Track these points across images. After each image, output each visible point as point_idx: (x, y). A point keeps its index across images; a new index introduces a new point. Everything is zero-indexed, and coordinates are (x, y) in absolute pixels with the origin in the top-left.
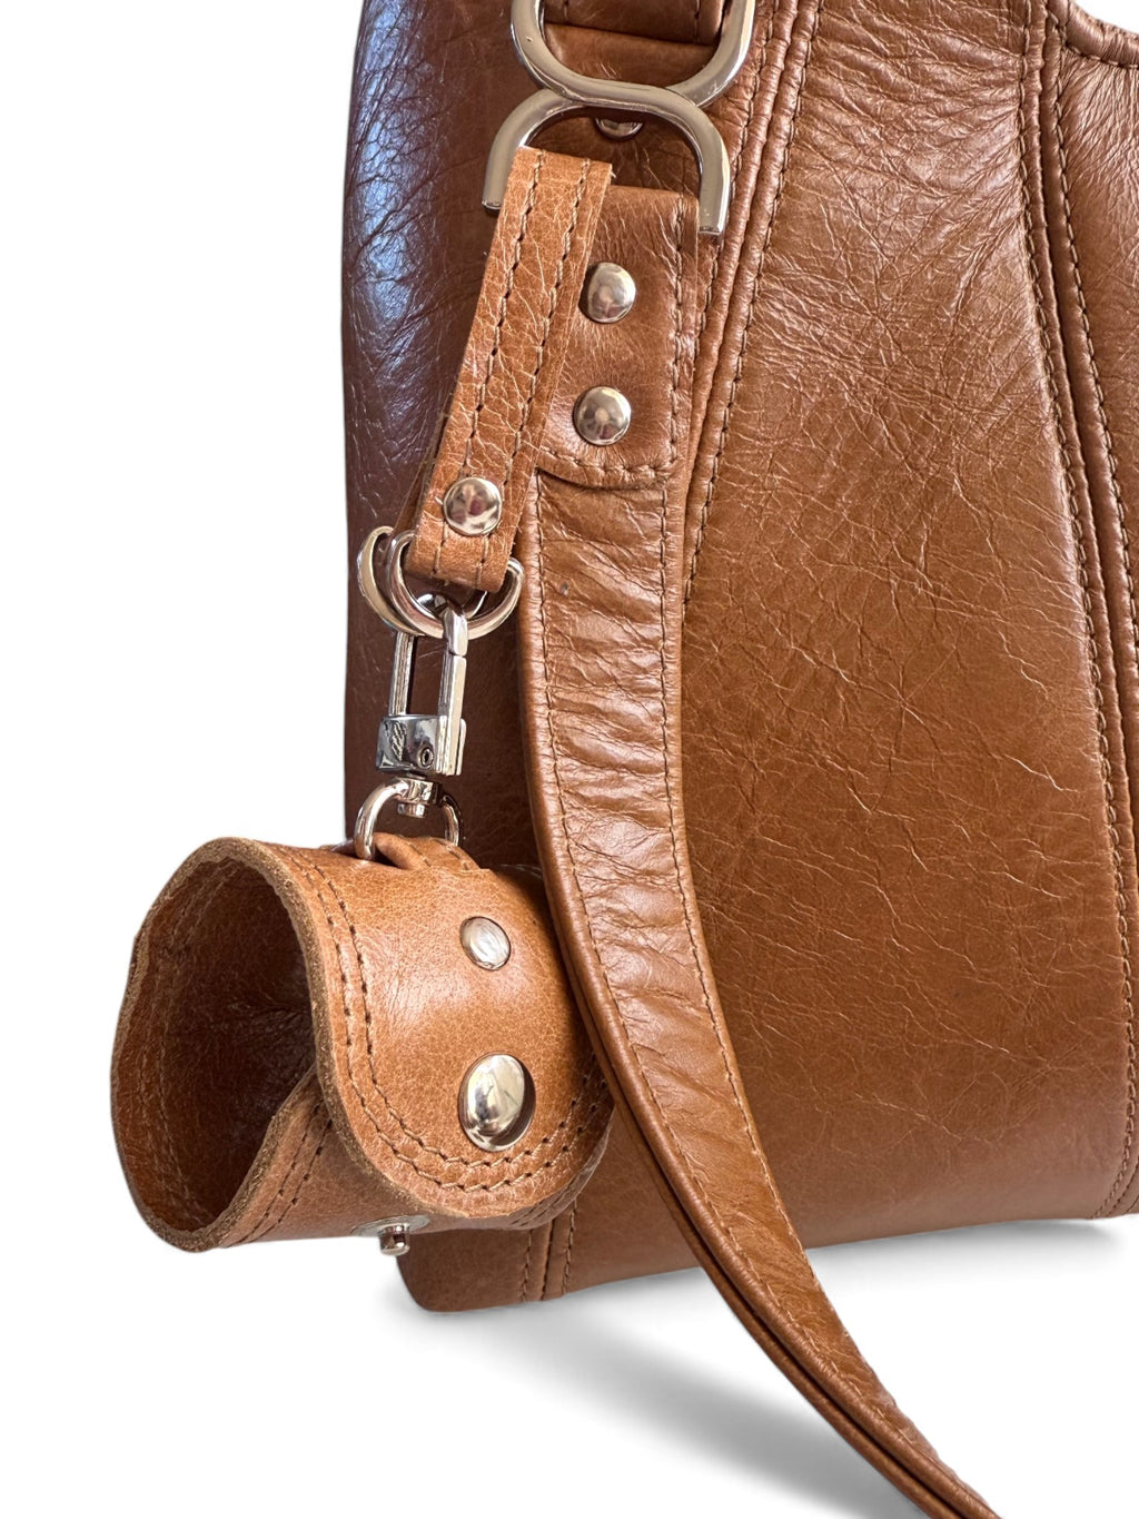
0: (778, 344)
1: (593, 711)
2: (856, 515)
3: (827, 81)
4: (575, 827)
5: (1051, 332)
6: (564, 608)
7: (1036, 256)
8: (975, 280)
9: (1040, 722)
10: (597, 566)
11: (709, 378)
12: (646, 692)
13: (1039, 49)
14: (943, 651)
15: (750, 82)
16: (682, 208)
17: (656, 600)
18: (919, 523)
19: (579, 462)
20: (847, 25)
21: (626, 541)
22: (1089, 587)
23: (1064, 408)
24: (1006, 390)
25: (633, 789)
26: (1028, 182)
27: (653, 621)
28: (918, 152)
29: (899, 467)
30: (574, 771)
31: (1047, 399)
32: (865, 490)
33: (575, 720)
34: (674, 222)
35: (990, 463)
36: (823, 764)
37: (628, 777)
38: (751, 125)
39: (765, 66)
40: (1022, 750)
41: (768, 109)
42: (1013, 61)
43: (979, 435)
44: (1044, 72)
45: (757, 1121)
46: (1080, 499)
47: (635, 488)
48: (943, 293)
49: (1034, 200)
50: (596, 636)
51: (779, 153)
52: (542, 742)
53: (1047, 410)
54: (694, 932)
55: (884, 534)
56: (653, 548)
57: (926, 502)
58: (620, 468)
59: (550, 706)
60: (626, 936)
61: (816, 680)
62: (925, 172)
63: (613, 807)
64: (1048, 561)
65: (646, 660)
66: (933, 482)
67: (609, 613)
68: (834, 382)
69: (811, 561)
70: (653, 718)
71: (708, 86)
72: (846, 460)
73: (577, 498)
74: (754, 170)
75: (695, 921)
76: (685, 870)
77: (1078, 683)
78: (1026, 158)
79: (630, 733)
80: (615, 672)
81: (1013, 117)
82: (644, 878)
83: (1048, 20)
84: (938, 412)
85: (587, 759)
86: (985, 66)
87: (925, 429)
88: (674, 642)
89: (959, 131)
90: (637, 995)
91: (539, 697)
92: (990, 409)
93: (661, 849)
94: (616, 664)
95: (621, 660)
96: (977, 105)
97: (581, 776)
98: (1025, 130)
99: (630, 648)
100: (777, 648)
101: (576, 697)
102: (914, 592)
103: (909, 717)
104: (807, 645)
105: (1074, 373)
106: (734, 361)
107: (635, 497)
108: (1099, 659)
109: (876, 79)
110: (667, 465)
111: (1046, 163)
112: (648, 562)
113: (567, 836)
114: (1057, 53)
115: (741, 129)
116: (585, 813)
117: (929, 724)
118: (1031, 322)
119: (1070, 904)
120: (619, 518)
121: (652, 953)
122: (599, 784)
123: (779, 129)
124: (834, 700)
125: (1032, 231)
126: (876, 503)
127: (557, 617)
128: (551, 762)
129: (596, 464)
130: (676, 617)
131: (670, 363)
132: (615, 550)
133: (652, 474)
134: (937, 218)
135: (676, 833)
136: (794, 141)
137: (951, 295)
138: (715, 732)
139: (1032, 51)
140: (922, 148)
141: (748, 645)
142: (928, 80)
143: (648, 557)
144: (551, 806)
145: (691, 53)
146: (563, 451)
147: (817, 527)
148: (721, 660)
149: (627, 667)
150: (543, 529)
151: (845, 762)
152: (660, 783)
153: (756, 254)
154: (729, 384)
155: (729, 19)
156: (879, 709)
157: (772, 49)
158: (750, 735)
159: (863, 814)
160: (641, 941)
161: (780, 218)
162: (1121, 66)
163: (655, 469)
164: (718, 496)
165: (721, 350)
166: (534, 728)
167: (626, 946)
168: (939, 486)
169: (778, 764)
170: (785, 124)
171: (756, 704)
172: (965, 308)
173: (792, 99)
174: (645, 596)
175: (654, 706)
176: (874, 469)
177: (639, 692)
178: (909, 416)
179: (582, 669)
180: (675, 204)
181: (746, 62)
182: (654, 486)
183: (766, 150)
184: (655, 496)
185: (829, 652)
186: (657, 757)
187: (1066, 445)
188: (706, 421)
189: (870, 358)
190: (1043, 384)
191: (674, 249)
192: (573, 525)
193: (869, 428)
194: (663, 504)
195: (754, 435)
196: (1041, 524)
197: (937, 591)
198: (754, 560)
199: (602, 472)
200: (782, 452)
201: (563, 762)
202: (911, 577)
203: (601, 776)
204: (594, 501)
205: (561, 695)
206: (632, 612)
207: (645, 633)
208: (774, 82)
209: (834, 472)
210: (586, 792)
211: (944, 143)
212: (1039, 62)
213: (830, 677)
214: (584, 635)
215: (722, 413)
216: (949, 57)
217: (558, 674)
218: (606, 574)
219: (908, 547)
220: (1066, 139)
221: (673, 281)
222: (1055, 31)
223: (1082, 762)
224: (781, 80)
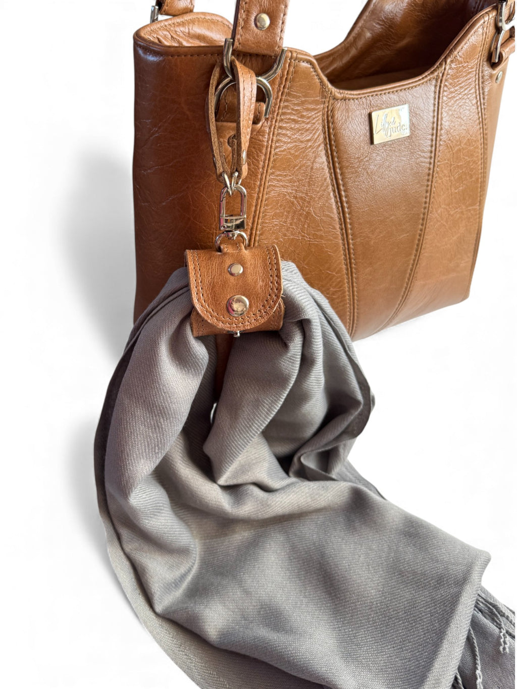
2: (291, 224)
3: (283, 125)
9: (332, 262)
14: (312, 252)
18: (305, 223)
20: (287, 111)
23: (335, 188)
26: (325, 133)
29: (300, 211)
32: (293, 218)
40: (329, 269)
55: (297, 228)
57: (306, 217)
64: (333, 226)
66: (308, 213)
68: (285, 195)
77: (339, 251)
81: (321, 119)
83: (330, 96)
84: (308, 196)
86: (315, 110)
87: (305, 200)
102: (305, 240)
105: (336, 179)
109: (293, 121)
111: (329, 128)
119: (338, 298)
126: (295, 221)
147: (283, 229)
162: (344, 100)
176: (295, 212)
178: (301, 198)
196: (331, 218)
197: (310, 238)
202: (304, 236)
209: (286, 215)
216: (309, 110)
219: (303, 229)
220: (333, 122)
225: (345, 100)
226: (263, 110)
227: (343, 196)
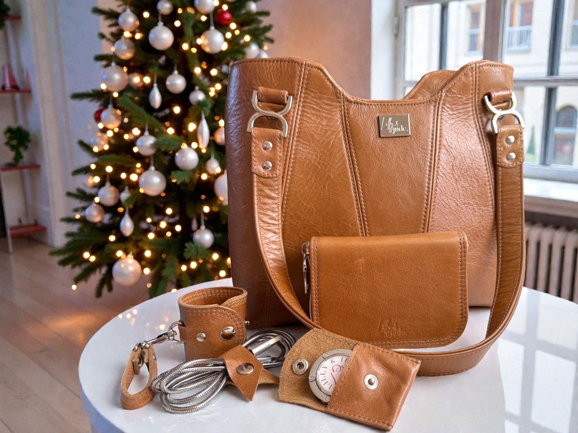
0: (300, 153)
1: (265, 214)
2: (315, 181)
3: (306, 110)
4: (262, 233)
5: (348, 150)
6: (261, 197)
7: (344, 137)
8: (334, 141)
9: (347, 216)
10: (266, 191)
11: (288, 159)
12: (275, 212)
13: (342, 102)
14: (331, 204)
15: (292, 111)
16: (279, 133)
17: (276, 196)
18: (326, 183)
19: (263, 173)
20: (308, 101)
21: (271, 187)
22: (355, 193)
23: (350, 162)
24: (340, 160)
25: (272, 228)
26: (343, 124)
27: (276, 200)
28: (322, 120)
29: (322, 173)
30: (262, 224)
31: (348, 161)
32: (317, 177)
33: (262, 216)
34: (278, 135)
35: (338, 172)
36: (311, 224)
37: (272, 225)
38: (293, 117)
39: (295, 108)
40: (345, 221)
41: (296, 115)
42: (338, 104)
43: (336, 168)
44: (344, 106)
45: (291, 281)
46: (353, 178)
47: (273, 178)
48: (329, 143)
49: (344, 127)
50: (266, 202)
51: (298, 122)
52: (257, 219)
53: (348, 163)
54: (283, 252)
55: (320, 185)
56: (276, 187)
57: (327, 179)
58: (270, 174)
59: (258, 213)
60: (270, 251)
61: (310, 210)
62: (324, 123)
63: (269, 230)
64: (348, 189)
65: (275, 206)
66: (328, 176)
67: (269, 198)
68: (310, 159)
69: (308, 190)
70: (276, 216)
71: (284, 113)
72: (313, 172)
73: (263, 179)
74: (294, 125)
75: (283, 250)
76: (282, 242)
77: (354, 209)
78: (342, 120)
79: (272, 218)
80: (269, 208)
81: (339, 113)
82: (274, 242)
83: (343, 98)
84: (329, 164)
85: (264, 222)
86: (333, 105)
87: (326, 167)
88: (280, 203)
89: (329, 116)
90: (271, 260)
91: (256, 212)
92: (337, 163)
93: (277, 238)
94: (270, 207)
95: (271, 206)
96: (332, 112)
97: (264, 225)
98: (341, 115)
99: (272, 204)
100: (303, 204)
101: (262, 212)
102: (325, 194)
103: (325, 215)
104: (308, 204)
106: (293, 156)
107: (273, 179)
108: (357, 205)
109: (314, 109)
110: (278, 174)
111: (345, 121)
112: (275, 190)
113: (261, 234)
114: (346, 103)
115: (291, 118)
116: (264, 231)
117: (329, 217)
118: (344, 148)
120: (270, 183)
121: (275, 254)
122: (267, 226)
123: (298, 118)
124: (313, 213)
125: (344, 132)
126: (319, 179)
127: (259, 199)
128: (258, 222)
129: (266, 174)
130: (280, 200)
131: (278, 158)
132: (269, 188)
133: (275, 176)
134: (326, 131)
135: (280, 235)
136: (300, 120)
137: (330, 144)
138: (293, 219)
139: (341, 103)
140: (323, 120)
141: (298, 204)
142: (323, 108)
143: (275, 189)
144: (258, 229)
145: (282, 106)
146: (260, 171)
147: (309, 184)
148: (293, 207)
149: (272, 207)
150: (257, 184)
151: (315, 223)
152: (278, 227)
153: (295, 139)
154: (292, 160)
155: (288, 101)
156: (320, 214)
157: (295, 105)
158: (299, 219)
159: (319, 233)
160: (273, 252)
161: (299, 132)
163: (276, 175)
164: (291, 179)
165: (290, 155)
166: (255, 217)
167: (270, 252)
168: (329, 176)
169: (304, 224)
170: (299, 117)
171: (300, 214)
172: (332, 146)
173: (300, 113)
174: (275, 196)
175: (276, 214)
176: (318, 174)
177: (274, 212)
178: (324, 164)
179: (264, 207)
180: (279, 132)
181: (291, 107)
182: (276, 177)
183: (296, 122)
184: (276, 179)
185: (311, 205)
186: (277, 223)
187: (351, 169)
188: (288, 167)
189: (316, 155)
190: (347, 159)
191: (278, 139)
192: (262, 184)
193: (317, 167)
194: (278, 180)
195: (297, 169)
196: (347, 182)
197: (329, 194)
198: (298, 189)
199: (267, 175)
200: (302, 171)
201: (260, 222)
202: (325, 192)
203: (267, 225)
204: (266, 180)
205: (260, 211)
206: (273, 198)
207: (275, 202)
208: (296, 110)
209: (311, 174)
210: (264, 227)
211: (327, 118)
212: (343, 104)
213: (312, 209)
214: (264, 202)
215: (291, 165)
216: (326, 104)
217: (260, 208)
218: (268, 192)
219: (324, 187)
220: (348, 117)
221: (279, 144)
222: (344, 99)
223: (355, 222)
224: (298, 110)
225: (358, 104)
226: (285, 95)
227: (356, 169)
